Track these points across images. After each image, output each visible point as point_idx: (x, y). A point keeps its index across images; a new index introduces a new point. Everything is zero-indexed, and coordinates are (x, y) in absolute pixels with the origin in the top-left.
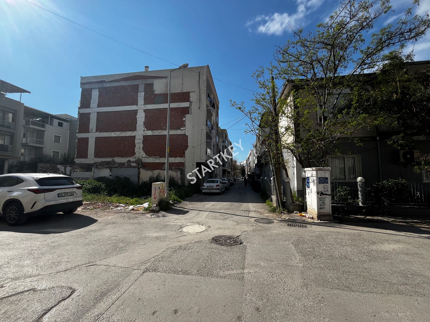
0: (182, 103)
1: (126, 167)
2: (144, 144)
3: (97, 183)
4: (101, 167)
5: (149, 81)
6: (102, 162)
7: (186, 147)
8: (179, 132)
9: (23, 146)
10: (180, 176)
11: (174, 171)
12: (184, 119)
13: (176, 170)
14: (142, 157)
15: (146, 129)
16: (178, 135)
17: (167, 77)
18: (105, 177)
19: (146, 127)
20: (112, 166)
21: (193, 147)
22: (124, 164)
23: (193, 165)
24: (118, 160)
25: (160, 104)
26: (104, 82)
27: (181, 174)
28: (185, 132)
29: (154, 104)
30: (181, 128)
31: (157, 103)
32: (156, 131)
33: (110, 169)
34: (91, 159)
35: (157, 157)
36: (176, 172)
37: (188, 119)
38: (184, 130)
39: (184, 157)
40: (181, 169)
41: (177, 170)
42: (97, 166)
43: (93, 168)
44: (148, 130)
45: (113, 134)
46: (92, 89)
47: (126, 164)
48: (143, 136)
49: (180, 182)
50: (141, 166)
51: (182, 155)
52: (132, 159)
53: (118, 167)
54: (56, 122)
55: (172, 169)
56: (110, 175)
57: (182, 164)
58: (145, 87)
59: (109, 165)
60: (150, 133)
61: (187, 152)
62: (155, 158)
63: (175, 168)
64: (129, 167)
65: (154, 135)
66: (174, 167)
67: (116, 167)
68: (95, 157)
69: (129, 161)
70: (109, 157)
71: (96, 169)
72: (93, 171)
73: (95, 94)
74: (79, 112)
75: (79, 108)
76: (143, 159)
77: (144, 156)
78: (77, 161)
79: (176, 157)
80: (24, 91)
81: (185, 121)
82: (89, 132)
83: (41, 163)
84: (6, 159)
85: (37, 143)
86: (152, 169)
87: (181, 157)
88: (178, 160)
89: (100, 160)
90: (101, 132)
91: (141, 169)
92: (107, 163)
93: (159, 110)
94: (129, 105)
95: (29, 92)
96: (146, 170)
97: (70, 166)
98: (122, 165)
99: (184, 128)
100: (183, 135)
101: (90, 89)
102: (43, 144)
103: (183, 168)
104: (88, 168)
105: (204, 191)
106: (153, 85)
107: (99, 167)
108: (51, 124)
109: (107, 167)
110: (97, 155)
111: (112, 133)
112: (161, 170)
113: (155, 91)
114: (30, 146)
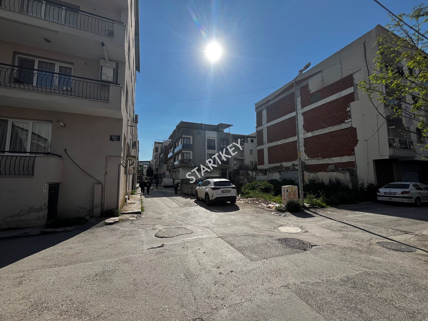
0: (342, 92)
1: (291, 171)
2: (306, 147)
3: (269, 185)
4: (272, 171)
5: (304, 84)
6: (274, 167)
7: (356, 142)
8: (343, 126)
9: (235, 159)
10: (349, 178)
11: (340, 172)
12: (348, 109)
13: (344, 171)
14: (305, 160)
15: (306, 132)
16: (342, 130)
17: (321, 71)
18: (275, 180)
19: (305, 130)
20: (281, 170)
21: (365, 140)
22: (289, 168)
23: (368, 164)
24: (285, 164)
25: (317, 101)
26: (269, 101)
27: (350, 176)
28: (352, 125)
29: (311, 104)
30: (346, 121)
31: (314, 103)
32: (316, 131)
33: (279, 173)
34: (267, 165)
35: (320, 158)
36: (344, 173)
37: (353, 107)
38: (350, 122)
39: (354, 154)
40: (350, 170)
41: (346, 171)
42: (269, 170)
43: (267, 173)
44: (308, 132)
45: (279, 143)
46: (262, 110)
47: (291, 168)
48: (304, 139)
49: (350, 185)
50: (304, 169)
51: (351, 152)
52: (296, 162)
53: (285, 171)
54: (249, 139)
55: (338, 171)
56: (280, 178)
57: (352, 164)
58: (301, 91)
59: (278, 169)
60: (310, 135)
61: (356, 149)
62: (318, 159)
63: (342, 169)
64: (294, 170)
65: (314, 136)
66: (341, 167)
67: (284, 171)
68: (269, 163)
69: (294, 165)
70: (278, 163)
71: (269, 173)
72: (267, 175)
73: (264, 113)
74: (256, 130)
75: (256, 127)
76: (306, 162)
77: (306, 159)
78: (259, 167)
79: (342, 155)
80: (230, 126)
81: (349, 111)
82: (263, 145)
83: (241, 170)
84: (227, 169)
85: (241, 157)
86: (315, 172)
87: (349, 155)
88: (345, 159)
89: (272, 165)
90: (271, 142)
91: (304, 172)
92: (277, 167)
93: (317, 108)
94: (289, 113)
95: (233, 125)
96: (310, 173)
97: (255, 172)
98: (288, 169)
99: (350, 120)
100: (349, 129)
101: (260, 111)
102: (244, 157)
103: (354, 169)
104: (265, 172)
105: (379, 199)
106: (308, 85)
107: (271, 171)
108: (247, 142)
109: (277, 171)
110: (270, 162)
111: (279, 141)
112: (325, 171)
113: (310, 90)
114: (238, 159)
